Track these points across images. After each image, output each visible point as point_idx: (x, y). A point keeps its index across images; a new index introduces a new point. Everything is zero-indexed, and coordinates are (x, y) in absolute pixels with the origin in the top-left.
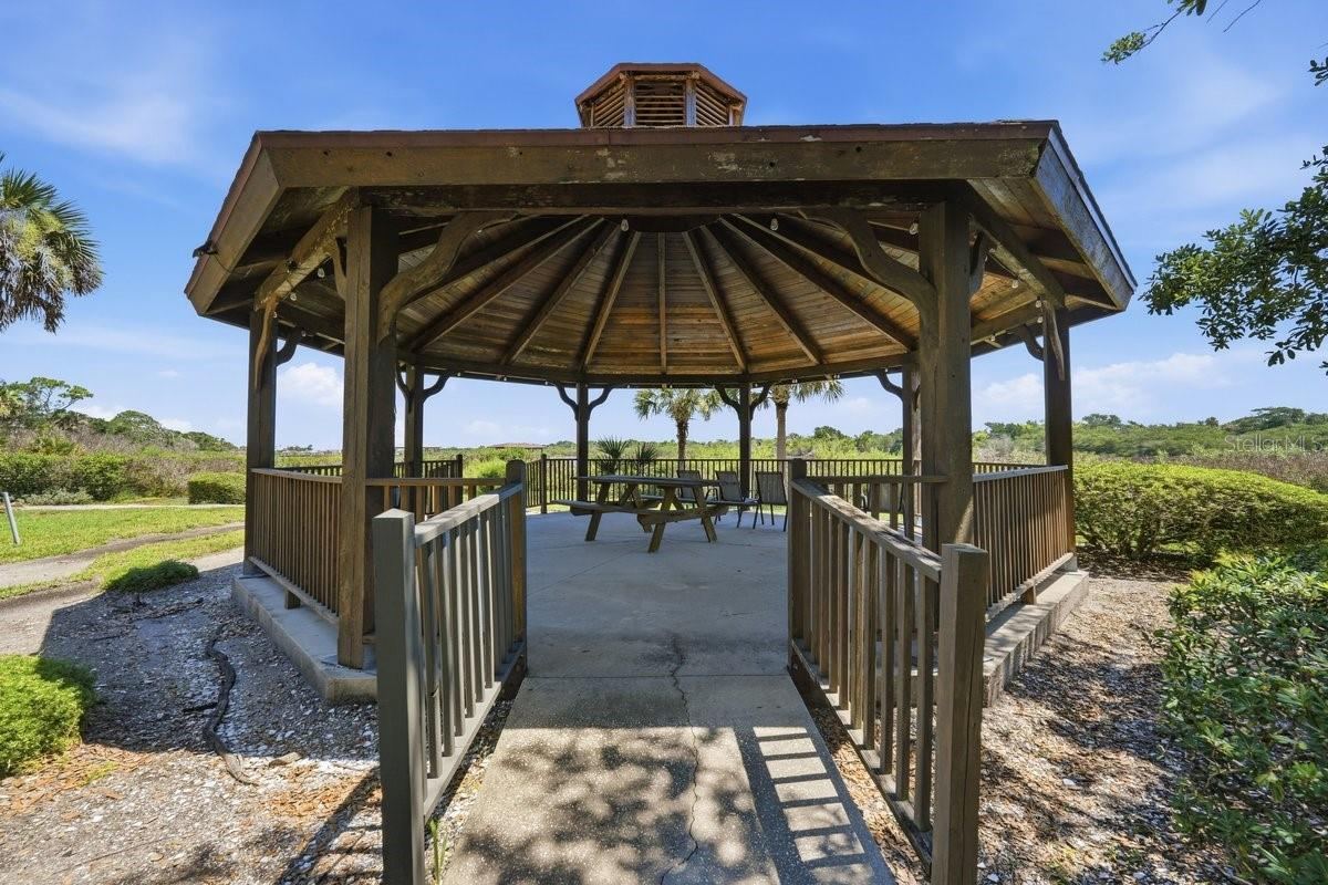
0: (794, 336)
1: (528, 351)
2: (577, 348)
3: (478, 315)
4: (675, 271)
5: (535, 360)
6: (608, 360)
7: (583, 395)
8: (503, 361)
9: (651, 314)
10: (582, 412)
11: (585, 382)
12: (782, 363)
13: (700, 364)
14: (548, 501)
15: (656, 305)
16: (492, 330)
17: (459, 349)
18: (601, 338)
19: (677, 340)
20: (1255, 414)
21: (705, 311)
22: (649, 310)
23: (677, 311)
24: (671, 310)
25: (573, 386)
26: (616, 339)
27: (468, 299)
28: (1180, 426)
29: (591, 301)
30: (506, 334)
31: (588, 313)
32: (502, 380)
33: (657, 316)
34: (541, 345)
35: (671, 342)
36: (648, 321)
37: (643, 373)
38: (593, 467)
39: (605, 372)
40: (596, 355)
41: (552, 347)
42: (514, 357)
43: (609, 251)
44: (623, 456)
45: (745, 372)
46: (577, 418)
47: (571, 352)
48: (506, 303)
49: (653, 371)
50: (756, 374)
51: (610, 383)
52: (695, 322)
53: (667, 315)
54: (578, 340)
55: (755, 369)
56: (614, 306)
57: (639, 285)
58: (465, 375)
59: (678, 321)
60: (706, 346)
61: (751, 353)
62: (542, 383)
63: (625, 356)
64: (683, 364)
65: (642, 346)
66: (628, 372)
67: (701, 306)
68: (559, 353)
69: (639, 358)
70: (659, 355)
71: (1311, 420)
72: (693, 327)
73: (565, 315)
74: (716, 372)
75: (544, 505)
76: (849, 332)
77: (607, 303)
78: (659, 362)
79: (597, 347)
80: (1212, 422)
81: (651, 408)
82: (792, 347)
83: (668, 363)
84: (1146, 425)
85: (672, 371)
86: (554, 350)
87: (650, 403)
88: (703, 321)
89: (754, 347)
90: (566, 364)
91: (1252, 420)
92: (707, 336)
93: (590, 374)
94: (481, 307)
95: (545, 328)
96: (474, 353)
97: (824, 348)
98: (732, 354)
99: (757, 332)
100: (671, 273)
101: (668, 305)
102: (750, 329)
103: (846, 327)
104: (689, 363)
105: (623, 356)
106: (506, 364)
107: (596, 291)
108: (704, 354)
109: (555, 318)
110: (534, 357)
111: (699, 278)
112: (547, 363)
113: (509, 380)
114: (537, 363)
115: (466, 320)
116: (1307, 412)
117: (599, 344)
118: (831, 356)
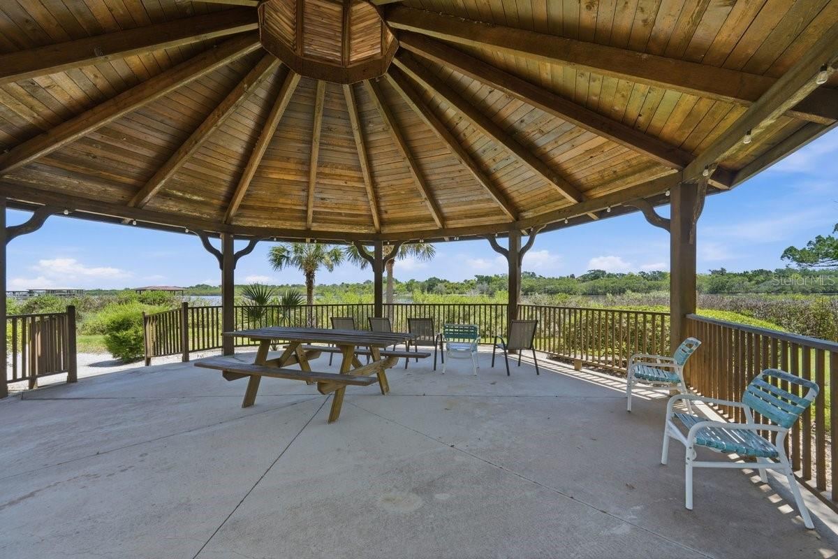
0: (428, 203)
1: (163, 195)
2: (222, 198)
3: (84, 140)
4: (330, 129)
5: (171, 206)
6: (253, 213)
7: (228, 245)
8: (132, 204)
9: (301, 171)
10: (228, 262)
11: (230, 232)
12: (410, 226)
13: (341, 222)
14: (190, 348)
15: (308, 162)
16: (114, 164)
17: (65, 182)
18: (247, 191)
19: (322, 199)
20: (588, 273)
21: (352, 174)
22: (299, 167)
23: (327, 171)
24: (321, 169)
25: (217, 236)
26: (263, 193)
27: (71, 115)
28: (561, 278)
29: (238, 148)
30: (134, 172)
31: (235, 162)
32: (130, 224)
33: (308, 173)
34: (179, 190)
35: (319, 202)
36: (298, 178)
37: (289, 228)
38: (239, 313)
39: (250, 224)
40: (241, 207)
41: (194, 193)
42: (146, 200)
43: (262, 93)
44: (269, 302)
45: (379, 233)
46: (221, 267)
47: (215, 202)
48: (128, 131)
49: (298, 226)
50: (387, 234)
51: (256, 236)
52: (342, 183)
53: (318, 173)
54: (223, 190)
55: (386, 230)
56: (263, 158)
57: (293, 140)
58: (74, 214)
59: (326, 181)
60: (348, 207)
61: (385, 216)
62: (182, 231)
63: (273, 209)
64: (325, 221)
65: (289, 202)
66: (274, 226)
67: (350, 169)
68: (201, 202)
69: (286, 214)
70: (306, 212)
71: (610, 276)
72: (339, 188)
73: (209, 160)
74: (354, 231)
75: (186, 353)
76: (471, 202)
77: (257, 153)
78: (305, 219)
79: (243, 200)
80: (573, 276)
81: (284, 262)
82: (423, 213)
83: (314, 220)
84: (547, 277)
85: (315, 227)
86: (195, 198)
87: (284, 256)
88: (350, 184)
89: (389, 212)
90: (208, 213)
91: (588, 275)
92: (351, 198)
93: (235, 226)
94: (91, 129)
95: (184, 171)
96: (90, 190)
97: (446, 215)
98: (371, 216)
99: (396, 198)
100: (327, 129)
101: (321, 164)
102: (389, 195)
103: (471, 198)
104: (332, 222)
105: (271, 211)
106: (135, 206)
107: (245, 138)
108: (346, 215)
109: (193, 160)
110: (171, 203)
111: (354, 141)
112: (185, 210)
113: (140, 225)
114: (175, 209)
115: (67, 143)
116: (607, 272)
117: (247, 196)
118: (451, 222)
